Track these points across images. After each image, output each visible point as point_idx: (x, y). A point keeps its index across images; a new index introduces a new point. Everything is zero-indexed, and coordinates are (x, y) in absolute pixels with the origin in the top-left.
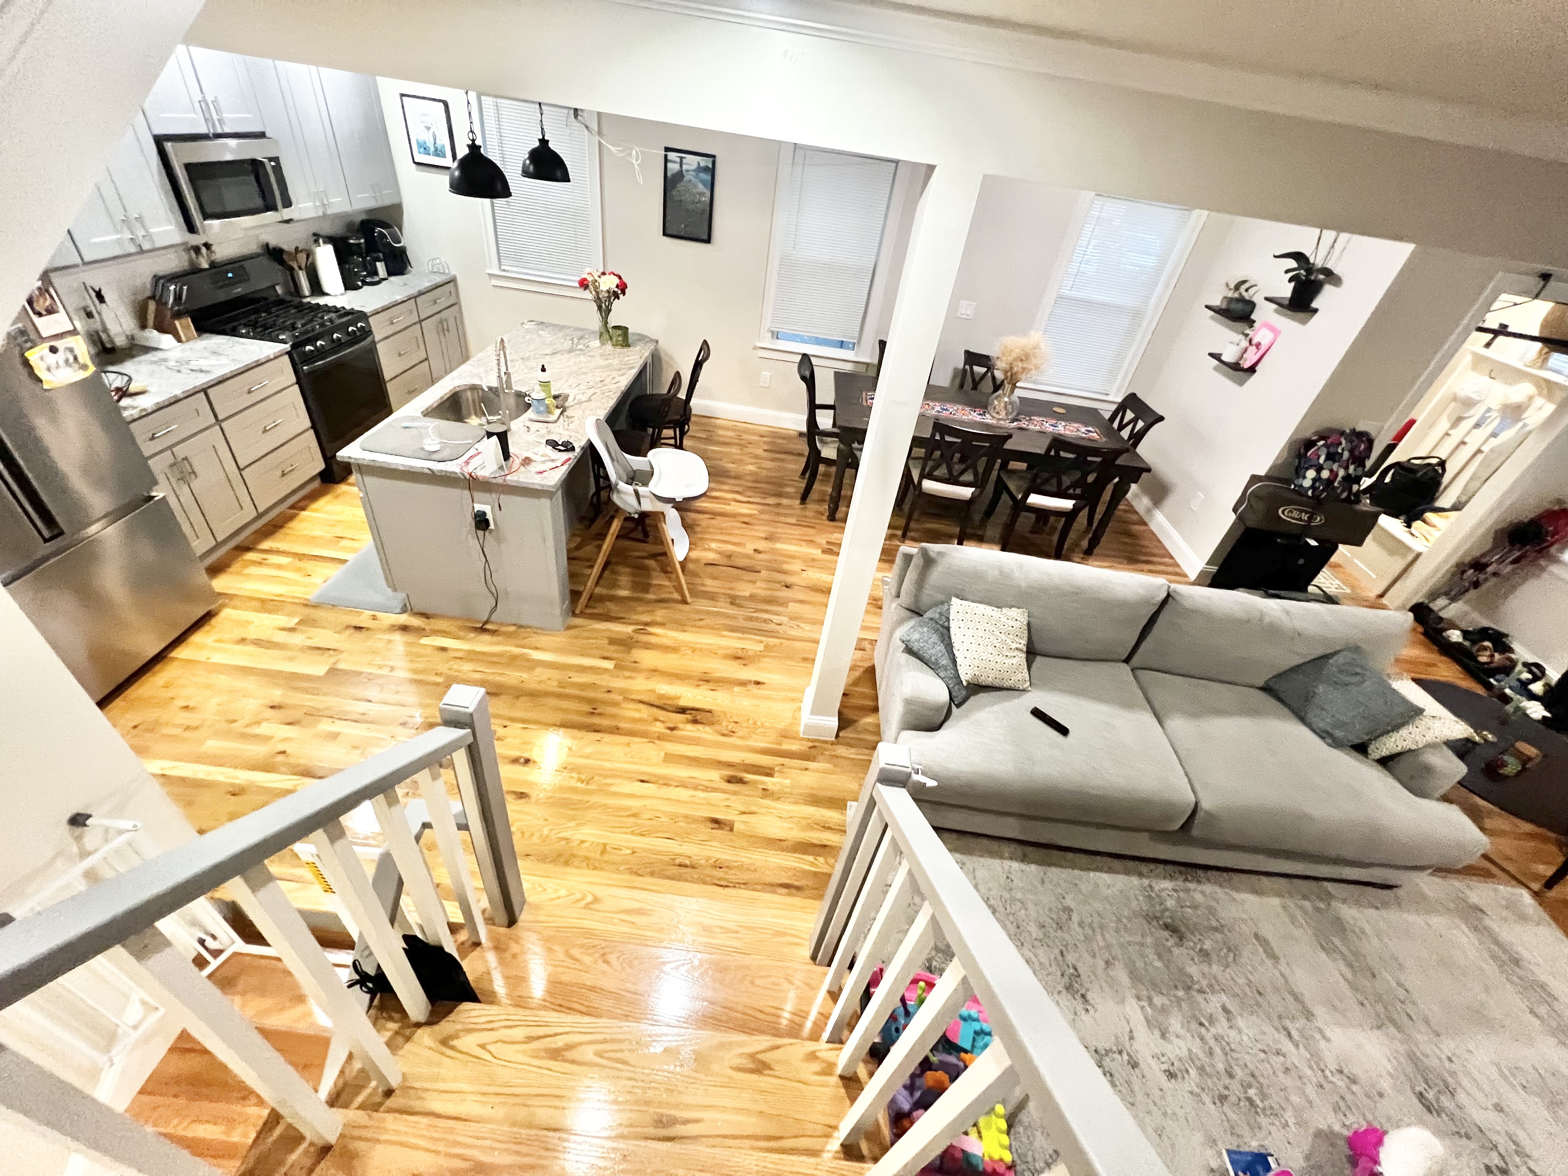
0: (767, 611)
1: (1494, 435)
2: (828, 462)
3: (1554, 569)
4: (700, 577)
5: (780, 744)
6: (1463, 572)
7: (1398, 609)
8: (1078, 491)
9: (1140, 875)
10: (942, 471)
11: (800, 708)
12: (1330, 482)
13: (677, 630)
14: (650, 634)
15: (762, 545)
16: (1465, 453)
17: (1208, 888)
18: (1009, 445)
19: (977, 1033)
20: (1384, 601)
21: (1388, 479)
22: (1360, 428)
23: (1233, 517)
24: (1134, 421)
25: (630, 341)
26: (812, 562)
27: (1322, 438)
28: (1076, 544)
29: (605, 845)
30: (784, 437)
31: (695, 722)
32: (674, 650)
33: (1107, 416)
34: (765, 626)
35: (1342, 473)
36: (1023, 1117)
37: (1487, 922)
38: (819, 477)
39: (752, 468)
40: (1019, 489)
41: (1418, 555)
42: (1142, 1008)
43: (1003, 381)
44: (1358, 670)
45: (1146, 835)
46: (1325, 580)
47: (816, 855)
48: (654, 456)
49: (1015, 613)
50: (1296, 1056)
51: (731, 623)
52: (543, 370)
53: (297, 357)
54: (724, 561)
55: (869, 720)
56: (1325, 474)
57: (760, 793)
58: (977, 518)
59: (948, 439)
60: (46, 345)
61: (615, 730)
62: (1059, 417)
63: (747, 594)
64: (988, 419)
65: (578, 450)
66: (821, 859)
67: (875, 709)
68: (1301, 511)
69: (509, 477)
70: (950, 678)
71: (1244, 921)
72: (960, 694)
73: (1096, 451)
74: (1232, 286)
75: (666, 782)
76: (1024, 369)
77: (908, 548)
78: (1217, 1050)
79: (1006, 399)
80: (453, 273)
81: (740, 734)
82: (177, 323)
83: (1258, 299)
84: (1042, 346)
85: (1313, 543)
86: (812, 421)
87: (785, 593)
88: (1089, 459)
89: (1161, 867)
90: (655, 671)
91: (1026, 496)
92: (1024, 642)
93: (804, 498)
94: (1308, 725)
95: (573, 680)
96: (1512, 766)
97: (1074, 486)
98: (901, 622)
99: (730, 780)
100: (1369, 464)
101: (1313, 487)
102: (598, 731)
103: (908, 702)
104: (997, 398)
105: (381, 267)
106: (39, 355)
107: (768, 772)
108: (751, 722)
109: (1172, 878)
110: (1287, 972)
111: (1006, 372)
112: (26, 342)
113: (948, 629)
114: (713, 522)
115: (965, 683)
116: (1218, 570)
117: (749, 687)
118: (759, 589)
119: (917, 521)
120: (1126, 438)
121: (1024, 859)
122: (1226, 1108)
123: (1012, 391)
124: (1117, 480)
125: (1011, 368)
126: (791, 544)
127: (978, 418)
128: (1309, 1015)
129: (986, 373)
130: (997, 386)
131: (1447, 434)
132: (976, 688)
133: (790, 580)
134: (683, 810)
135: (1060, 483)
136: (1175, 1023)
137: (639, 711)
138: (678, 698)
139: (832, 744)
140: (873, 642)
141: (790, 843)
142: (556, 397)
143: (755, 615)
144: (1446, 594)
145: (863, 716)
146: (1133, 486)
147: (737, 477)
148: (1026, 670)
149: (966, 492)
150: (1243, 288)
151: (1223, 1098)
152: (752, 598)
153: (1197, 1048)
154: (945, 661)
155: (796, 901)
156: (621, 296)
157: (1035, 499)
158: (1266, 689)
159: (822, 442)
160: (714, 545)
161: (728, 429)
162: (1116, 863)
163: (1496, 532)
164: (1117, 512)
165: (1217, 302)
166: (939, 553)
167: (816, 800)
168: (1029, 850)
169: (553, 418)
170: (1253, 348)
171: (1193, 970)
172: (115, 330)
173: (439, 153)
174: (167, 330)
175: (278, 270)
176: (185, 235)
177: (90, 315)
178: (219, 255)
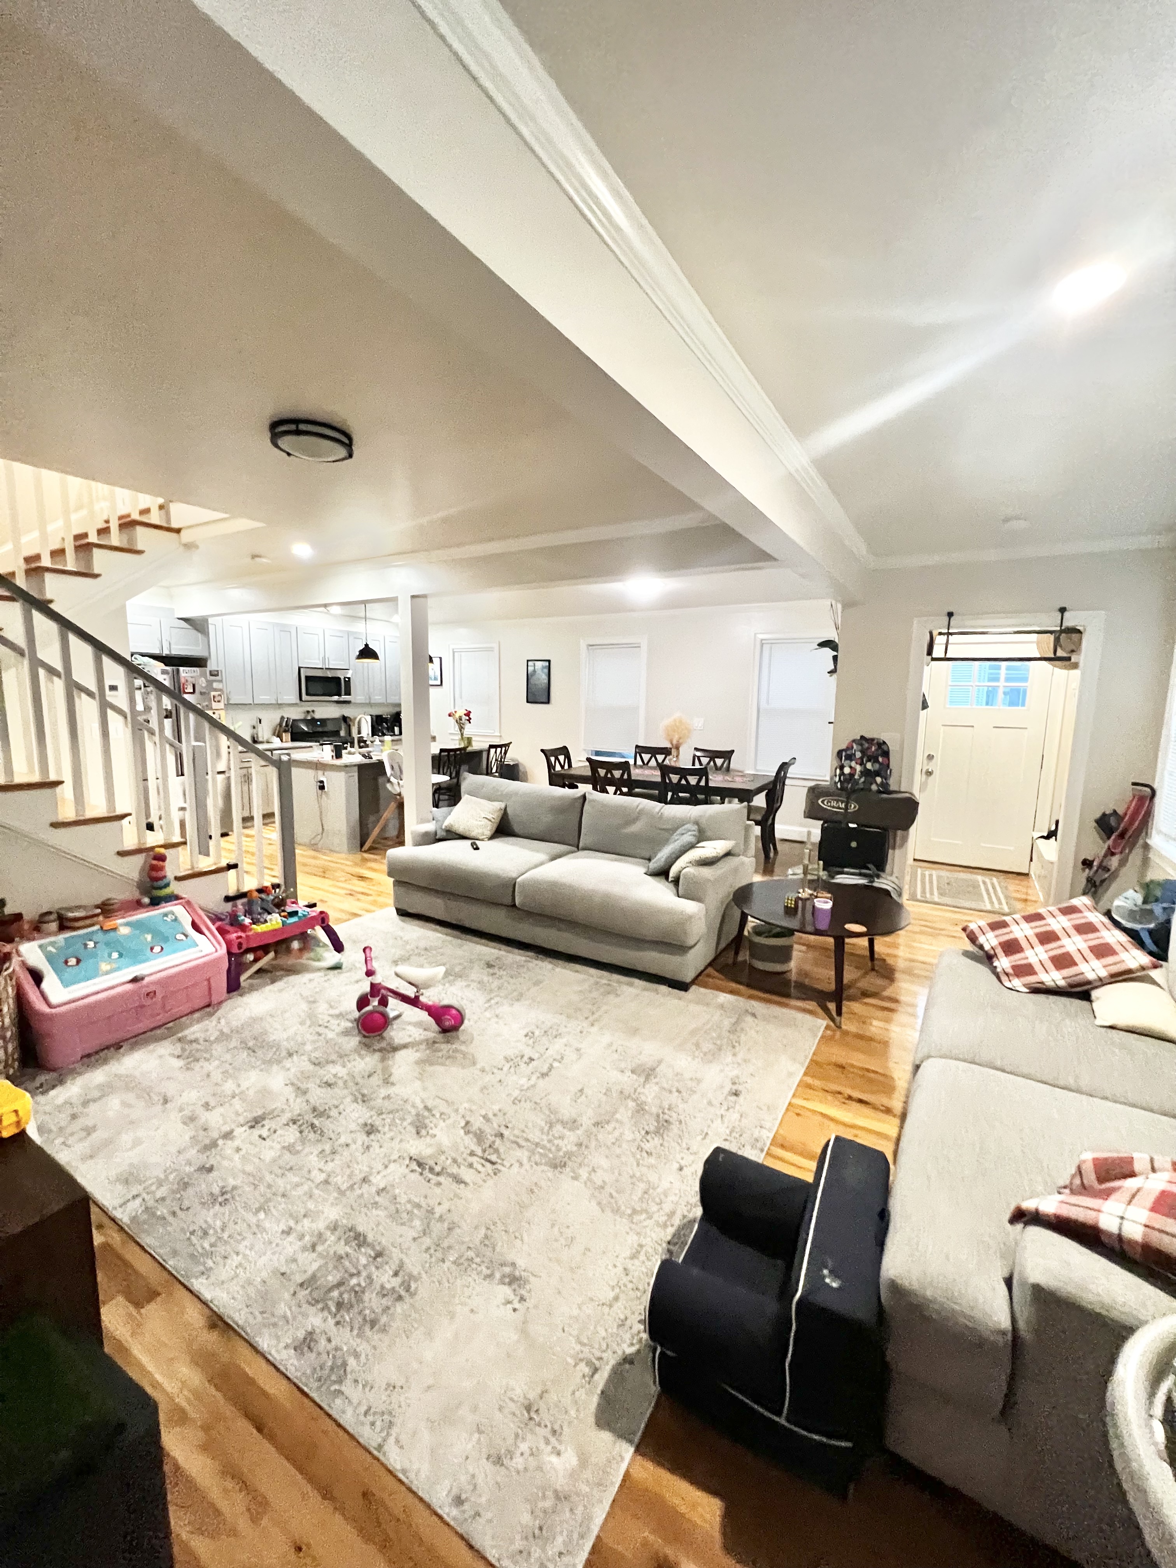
41: (1054, 865)
43: (671, 749)
68: (837, 801)
82: (284, 734)
111: (671, 742)
115: (444, 828)
125: (673, 738)
172: (260, 735)
173: (435, 679)
174: (279, 736)
175: (343, 726)
176: (298, 701)
177: (254, 727)
178: (317, 716)
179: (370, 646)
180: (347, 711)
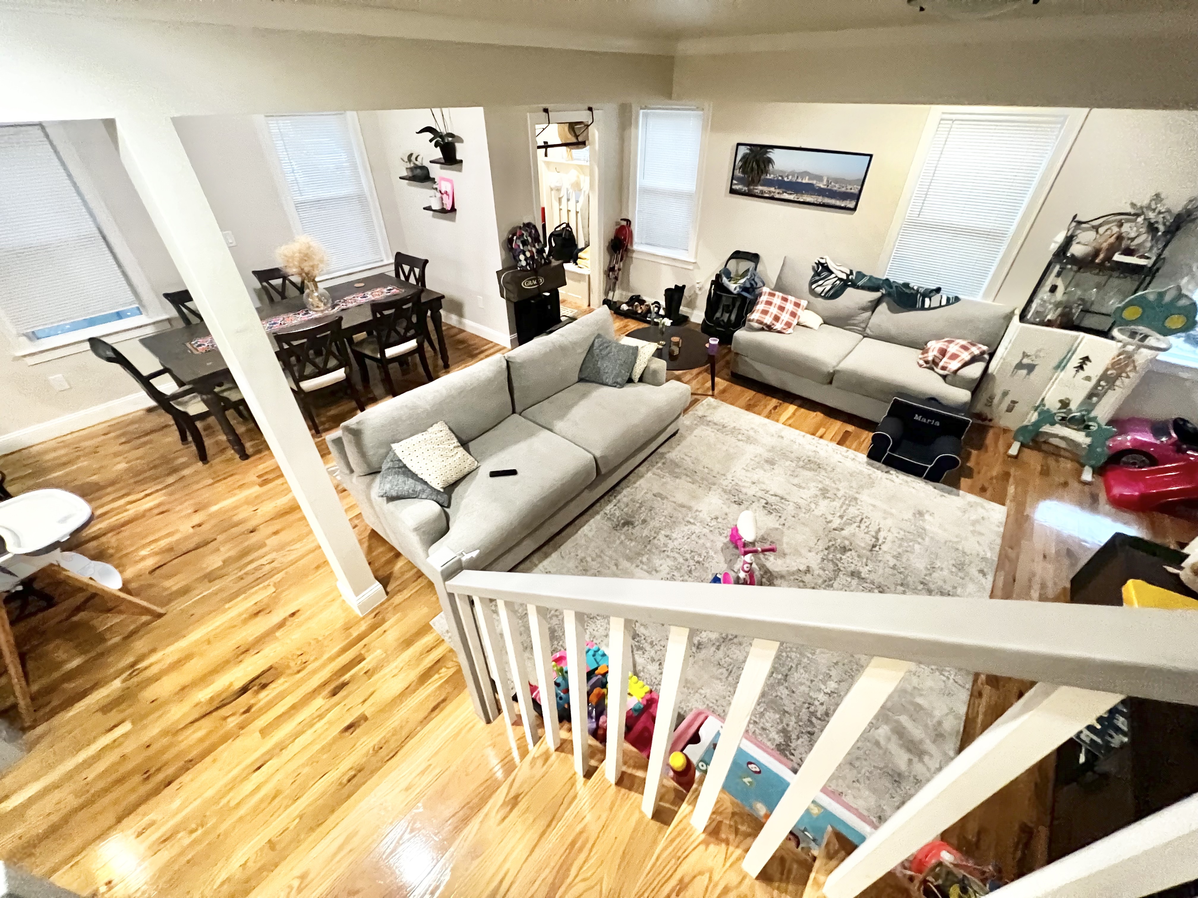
0: (252, 562)
1: (577, 202)
2: (202, 416)
3: (634, 255)
4: (156, 585)
5: (351, 635)
6: (609, 275)
7: (599, 307)
8: (412, 332)
9: (598, 513)
10: (309, 369)
11: (344, 601)
12: (532, 257)
13: (177, 640)
14: (146, 668)
15: (197, 519)
16: (573, 215)
17: (625, 492)
18: (345, 325)
19: (594, 655)
20: (591, 307)
21: (554, 245)
22: (526, 221)
23: (504, 301)
24: (411, 270)
26: (258, 500)
27: (514, 235)
28: (436, 366)
29: (270, 841)
30: (132, 422)
31: (264, 686)
32: (188, 657)
33: (393, 274)
34: (258, 574)
35: (534, 250)
36: (639, 668)
37: (709, 419)
38: (203, 433)
39: (123, 466)
40: (373, 351)
41: (589, 276)
42: (642, 569)
43: (303, 282)
44: (605, 345)
45: (586, 491)
46: (565, 311)
47: (437, 672)
49: (436, 427)
50: (697, 528)
51: (225, 595)
54: (168, 557)
55: (400, 564)
56: (528, 254)
57: (365, 677)
58: (360, 387)
59: (295, 343)
61: (189, 764)
62: (363, 290)
63: (220, 563)
64: (313, 315)
66: (444, 670)
67: (398, 555)
68: (531, 280)
70: (431, 494)
71: (646, 493)
72: (443, 499)
73: (404, 301)
74: (406, 159)
75: (281, 747)
76: (313, 266)
77: (330, 436)
78: (677, 555)
79: (316, 294)
81: (312, 658)
83: (426, 164)
84: (312, 244)
85: (547, 294)
86: (153, 393)
87: (254, 538)
88: (404, 307)
89: (602, 501)
90: (183, 689)
91: (383, 354)
92: (455, 440)
93: (203, 457)
94: (606, 385)
95: (91, 777)
96: (676, 351)
97: (407, 330)
98: (369, 486)
99: (334, 693)
100: (542, 239)
101: (527, 264)
102: (169, 783)
103: (416, 530)
104: (308, 296)
107: (359, 659)
108: (313, 642)
109: (610, 501)
110: (674, 500)
111: (300, 274)
113: (405, 466)
114: (121, 535)
115: (442, 490)
116: (518, 335)
117: (288, 623)
118: (227, 551)
119: (318, 416)
120: (415, 283)
121: (547, 556)
122: (694, 574)
123: (316, 287)
124: (429, 313)
125: (302, 269)
126: (225, 499)
127: (306, 318)
128: (690, 508)
129: (284, 282)
130: (301, 289)
131: (560, 209)
132: (451, 487)
133: (250, 525)
134: (317, 747)
135: (398, 333)
136: (657, 561)
137: (200, 729)
138: (231, 684)
139: (388, 600)
140: (359, 516)
141: (414, 683)
143: (243, 572)
144: (610, 290)
145: (393, 568)
146: (442, 311)
147: (113, 483)
148: (469, 456)
149: (340, 374)
150: (413, 158)
151: (690, 572)
152: (226, 562)
153: (670, 562)
154: (419, 487)
155: (449, 708)
157: (390, 352)
158: (581, 380)
159: (179, 404)
160: (143, 553)
161: (55, 449)
162: (585, 517)
163: (608, 249)
164: (444, 333)
165: (405, 173)
166: (358, 423)
167: (408, 642)
168: (545, 549)
170: (445, 196)
171: (646, 533)
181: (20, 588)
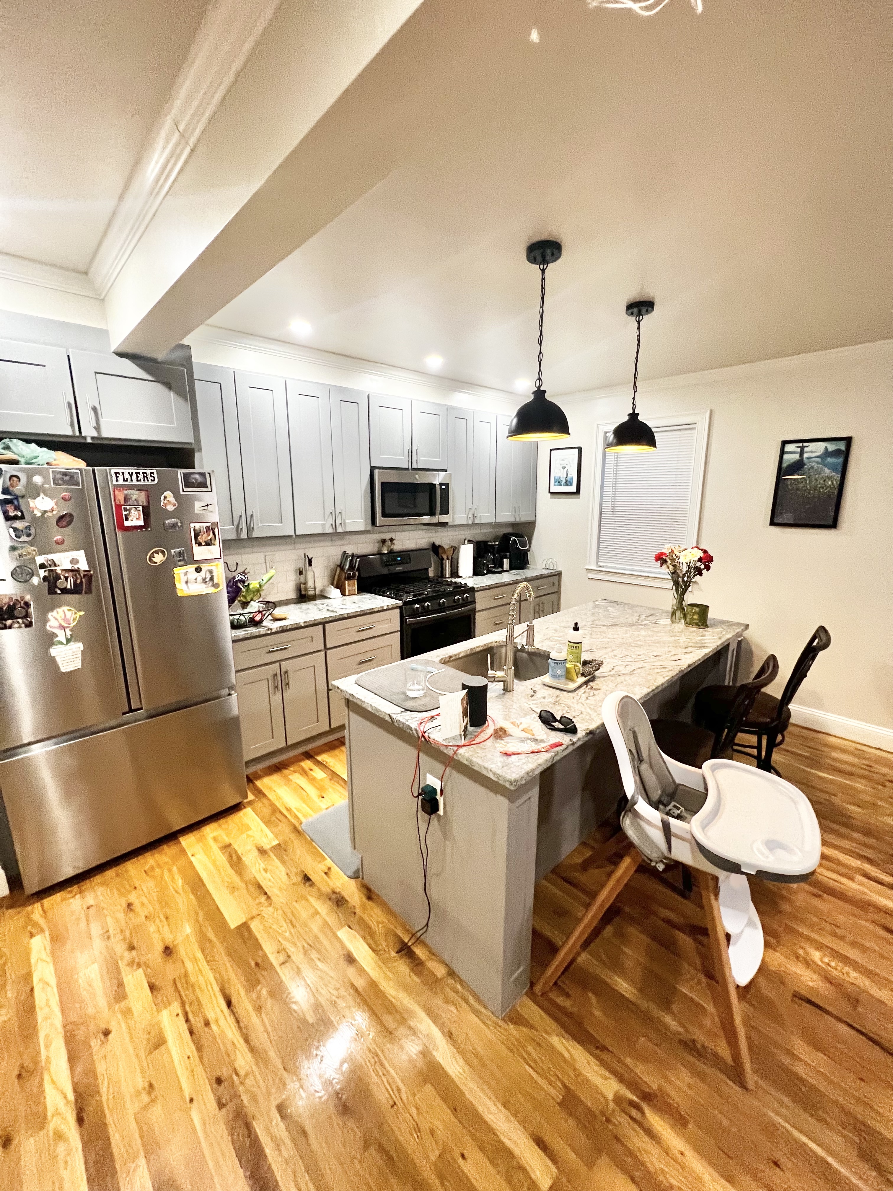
4: (782, 1024)
25: (708, 623)
48: (713, 769)
52: (576, 628)
53: (405, 611)
60: (195, 566)
65: (581, 733)
69: (461, 751)
80: (560, 569)
82: (347, 582)
105: (506, 562)
106: (185, 571)
112: (180, 561)
114: (816, 902)
142: (585, 663)
156: (704, 572)
160: (816, 955)
161: (844, 751)
169: (572, 686)
172: (310, 584)
173: (568, 483)
174: (340, 587)
175: (433, 558)
176: (369, 527)
177: (301, 573)
178: (398, 546)
179: (548, 397)
180: (443, 539)
181: (661, 867)
